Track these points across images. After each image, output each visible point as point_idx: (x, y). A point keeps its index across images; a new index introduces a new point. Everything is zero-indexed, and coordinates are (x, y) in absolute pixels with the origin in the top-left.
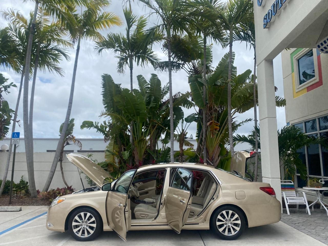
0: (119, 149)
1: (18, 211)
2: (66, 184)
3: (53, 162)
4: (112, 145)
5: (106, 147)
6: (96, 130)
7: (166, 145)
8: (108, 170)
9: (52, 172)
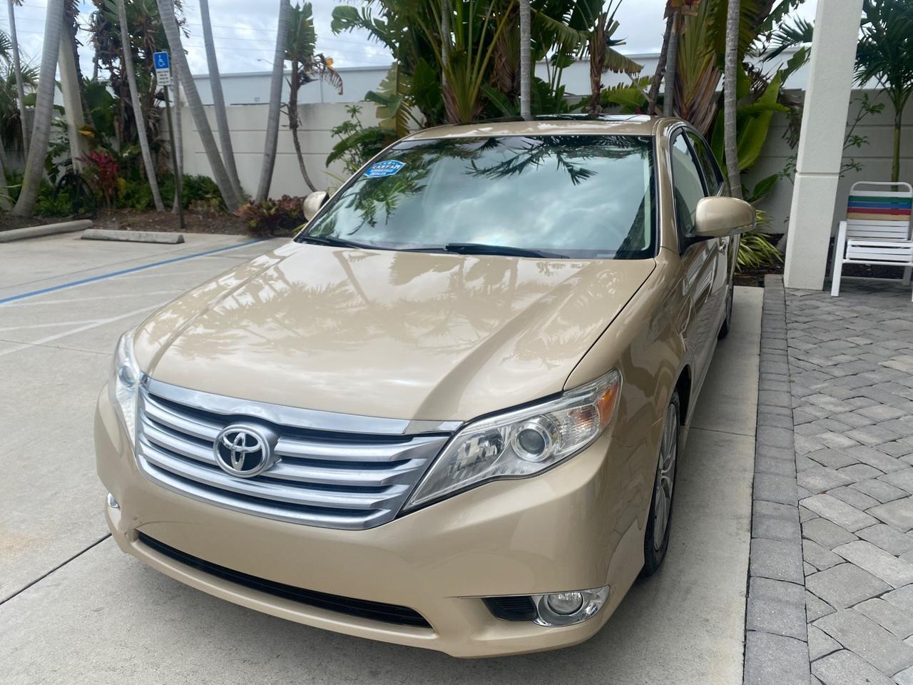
1: (175, 242)
4: (393, 79)
5: (381, 85)
6: (367, 32)
7: (564, 69)
9: (268, 155)
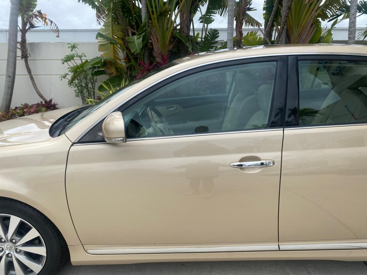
0: (123, 34)
2: (41, 96)
3: (8, 60)
4: (109, 27)
8: (106, 72)
9: (9, 76)
